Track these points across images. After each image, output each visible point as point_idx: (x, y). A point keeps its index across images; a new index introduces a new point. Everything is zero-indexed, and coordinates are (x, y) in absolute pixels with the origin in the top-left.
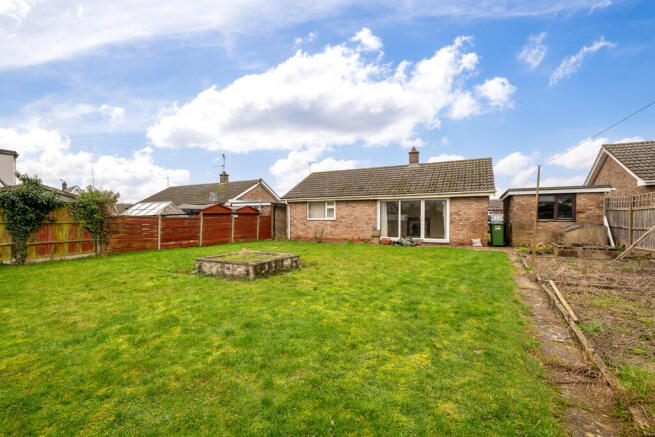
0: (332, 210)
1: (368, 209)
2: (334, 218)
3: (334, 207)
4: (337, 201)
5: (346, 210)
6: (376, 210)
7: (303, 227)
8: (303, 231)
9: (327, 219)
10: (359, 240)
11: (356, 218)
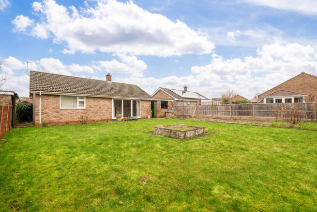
0: (83, 102)
1: (107, 103)
2: (85, 108)
3: (84, 100)
4: (86, 97)
5: (92, 103)
6: (111, 103)
7: (56, 114)
8: (56, 117)
9: (78, 107)
10: (102, 120)
11: (100, 108)
